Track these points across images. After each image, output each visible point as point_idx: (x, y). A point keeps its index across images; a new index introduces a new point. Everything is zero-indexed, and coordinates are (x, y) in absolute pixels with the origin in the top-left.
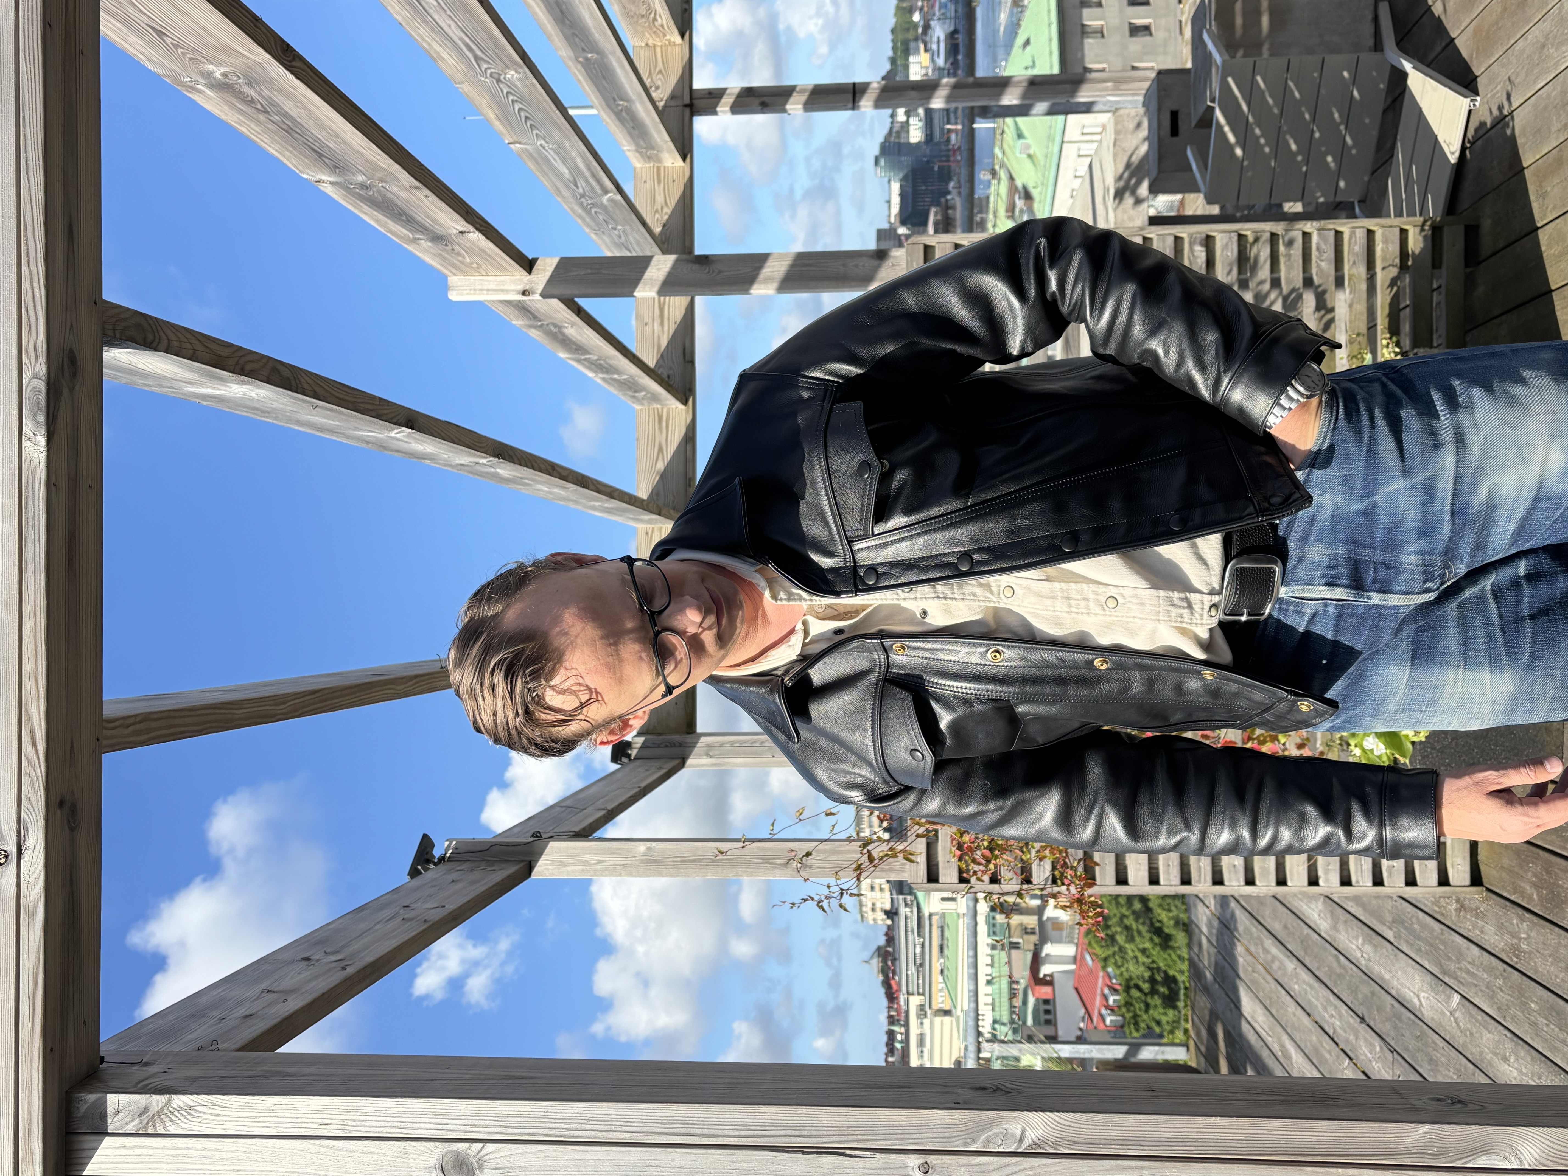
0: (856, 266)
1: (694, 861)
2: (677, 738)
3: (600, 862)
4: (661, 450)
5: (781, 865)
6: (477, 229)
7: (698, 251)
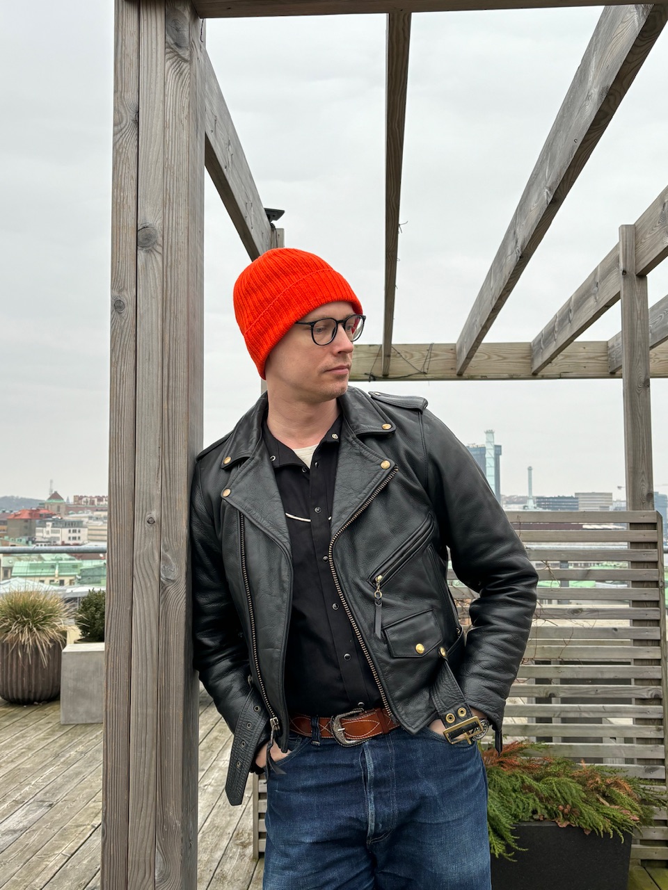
0: (643, 481)
7: (652, 380)
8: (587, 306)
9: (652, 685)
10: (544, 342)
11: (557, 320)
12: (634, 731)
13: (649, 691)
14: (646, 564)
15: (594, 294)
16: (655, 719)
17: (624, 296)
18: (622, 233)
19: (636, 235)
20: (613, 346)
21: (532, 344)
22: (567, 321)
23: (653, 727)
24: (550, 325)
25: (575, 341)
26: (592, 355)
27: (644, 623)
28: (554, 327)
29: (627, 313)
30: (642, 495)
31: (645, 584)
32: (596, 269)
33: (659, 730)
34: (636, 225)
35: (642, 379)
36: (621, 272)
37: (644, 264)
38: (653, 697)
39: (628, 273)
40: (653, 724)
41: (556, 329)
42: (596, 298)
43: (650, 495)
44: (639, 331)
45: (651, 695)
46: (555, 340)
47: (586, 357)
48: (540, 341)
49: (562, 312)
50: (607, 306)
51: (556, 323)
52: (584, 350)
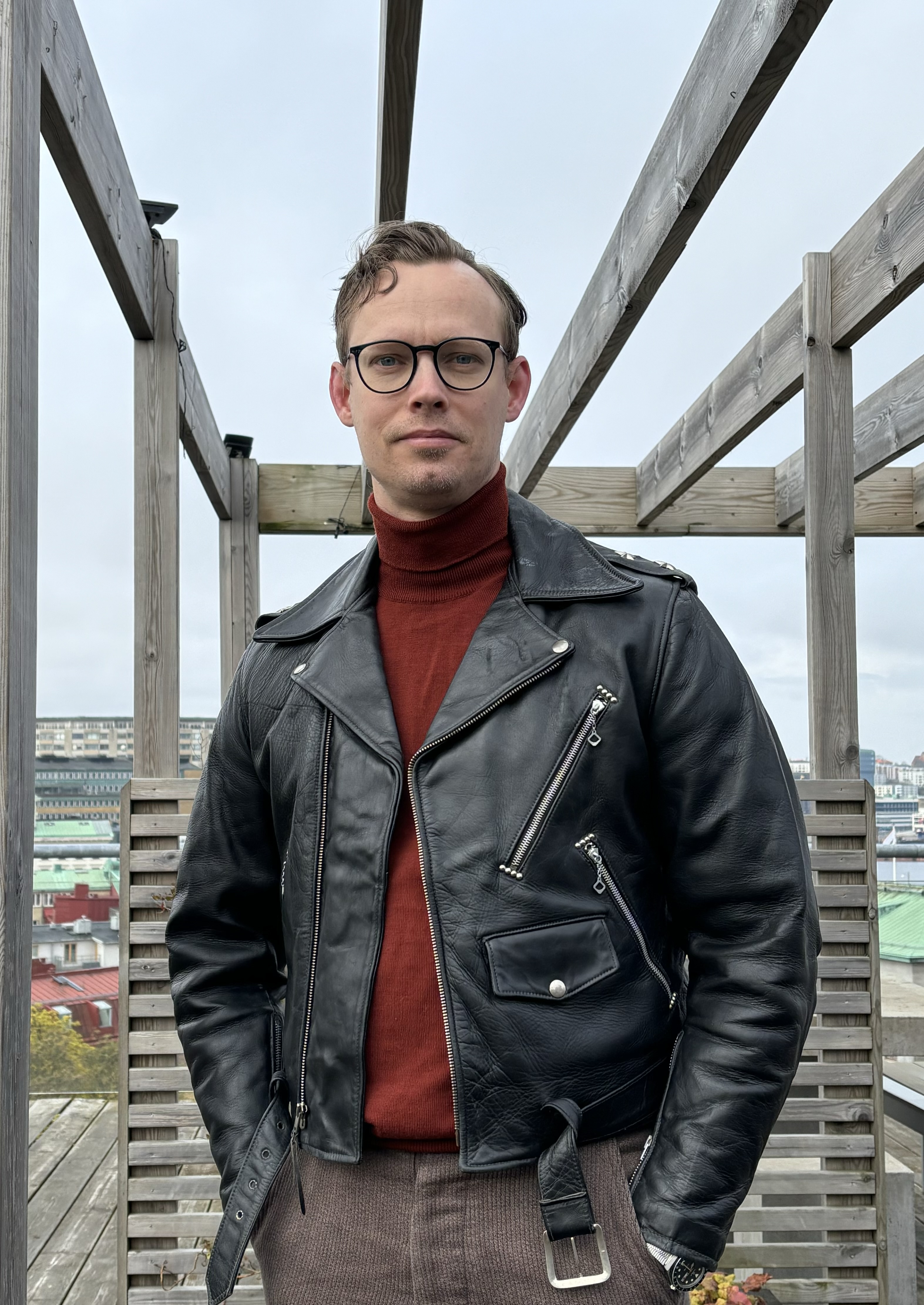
0: (840, 723)
1: (154, 531)
2: (255, 512)
3: (153, 420)
4: (588, 495)
5: (151, 631)
6: (899, 286)
7: (858, 540)
8: (741, 402)
9: (856, 1097)
10: (660, 467)
11: (685, 426)
12: (823, 1183)
13: (850, 1107)
14: (845, 876)
15: (755, 380)
16: (860, 1159)
17: (811, 384)
18: (810, 269)
19: (833, 273)
20: (784, 478)
21: (638, 471)
22: (704, 429)
23: (857, 1174)
24: (673, 437)
25: (718, 465)
26: (746, 493)
27: (842, 984)
28: (679, 438)
29: (814, 416)
30: (839, 750)
31: (844, 914)
32: (758, 335)
33: (867, 1179)
34: (834, 254)
35: (841, 539)
36: (805, 340)
37: (846, 326)
38: (857, 1118)
39: (817, 343)
40: (857, 1169)
41: (683, 444)
42: (757, 388)
43: (853, 750)
44: (837, 449)
45: (854, 1116)
46: (681, 463)
47: (736, 495)
48: (653, 464)
49: (694, 414)
50: (777, 403)
51: (683, 433)
52: (732, 485)
